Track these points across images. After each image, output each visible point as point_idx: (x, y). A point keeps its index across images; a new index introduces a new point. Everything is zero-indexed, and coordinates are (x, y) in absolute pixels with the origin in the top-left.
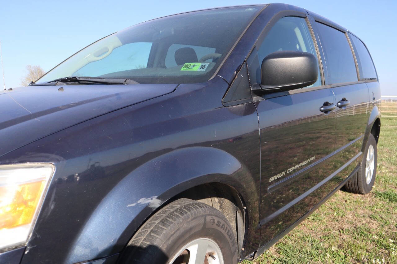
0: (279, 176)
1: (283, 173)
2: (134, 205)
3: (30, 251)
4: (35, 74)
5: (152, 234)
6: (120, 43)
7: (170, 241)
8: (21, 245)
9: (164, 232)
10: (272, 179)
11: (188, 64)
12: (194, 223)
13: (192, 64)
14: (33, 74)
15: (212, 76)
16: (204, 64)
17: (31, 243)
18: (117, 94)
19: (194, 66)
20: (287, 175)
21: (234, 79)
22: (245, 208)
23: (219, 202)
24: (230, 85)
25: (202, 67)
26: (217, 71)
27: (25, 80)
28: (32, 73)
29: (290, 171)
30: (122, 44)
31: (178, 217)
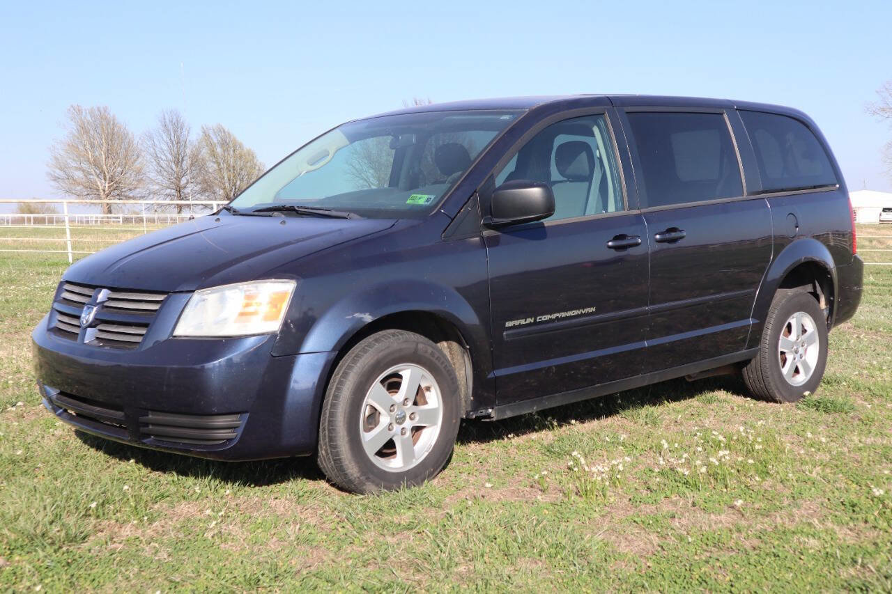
0: (522, 322)
1: (530, 320)
2: (351, 317)
3: (280, 337)
4: (92, 132)
5: (366, 348)
6: (346, 142)
7: (381, 354)
8: (275, 331)
9: (376, 347)
10: (509, 324)
11: (415, 195)
12: (404, 346)
13: (419, 196)
14: (87, 132)
15: (433, 210)
16: (430, 196)
17: (282, 331)
18: (340, 230)
19: (420, 198)
20: (535, 323)
21: (459, 212)
22: (468, 347)
23: (449, 347)
24: (453, 220)
25: (427, 201)
26: (440, 205)
27: (62, 153)
28: (83, 129)
29: (543, 320)
30: (348, 143)
31: (390, 338)
